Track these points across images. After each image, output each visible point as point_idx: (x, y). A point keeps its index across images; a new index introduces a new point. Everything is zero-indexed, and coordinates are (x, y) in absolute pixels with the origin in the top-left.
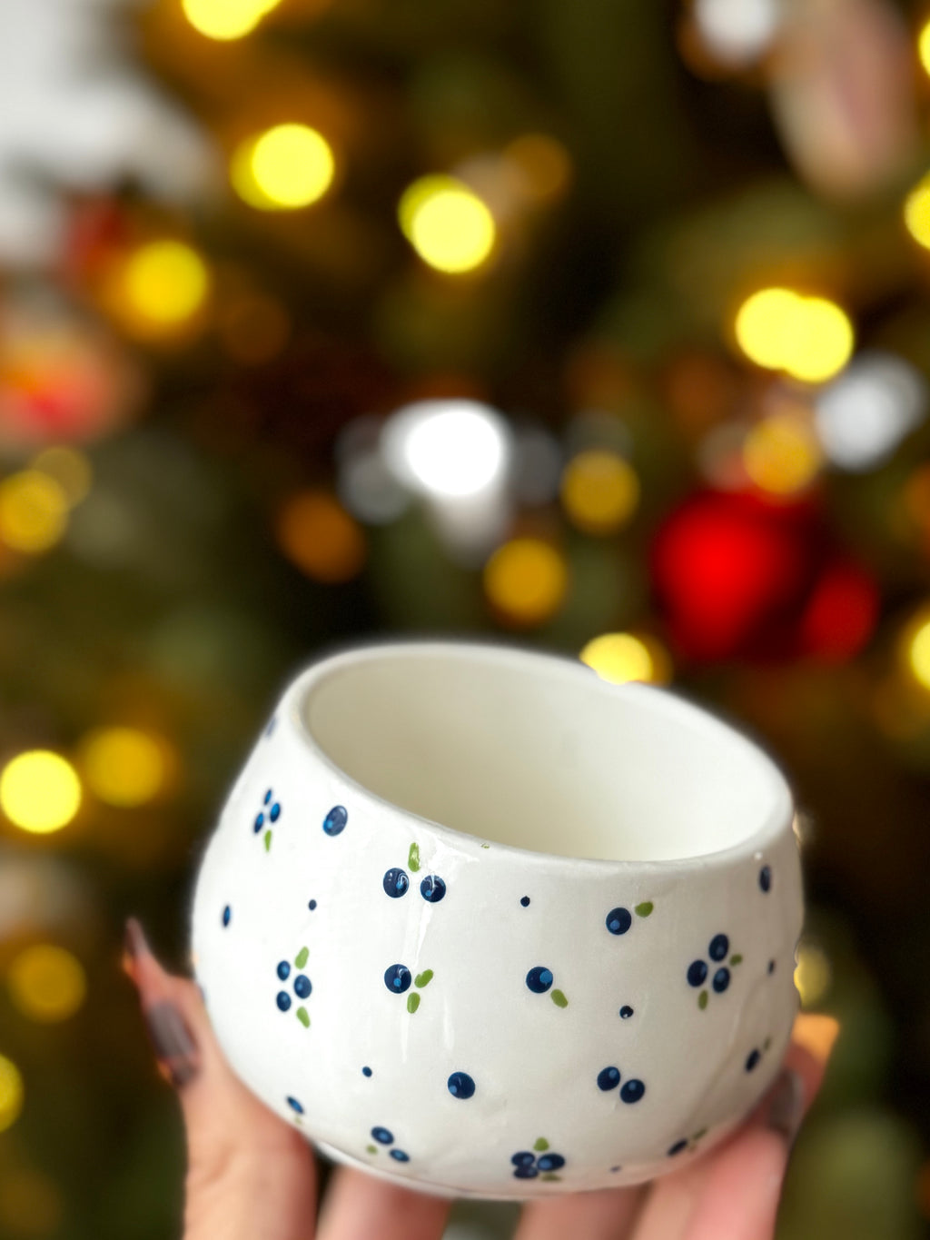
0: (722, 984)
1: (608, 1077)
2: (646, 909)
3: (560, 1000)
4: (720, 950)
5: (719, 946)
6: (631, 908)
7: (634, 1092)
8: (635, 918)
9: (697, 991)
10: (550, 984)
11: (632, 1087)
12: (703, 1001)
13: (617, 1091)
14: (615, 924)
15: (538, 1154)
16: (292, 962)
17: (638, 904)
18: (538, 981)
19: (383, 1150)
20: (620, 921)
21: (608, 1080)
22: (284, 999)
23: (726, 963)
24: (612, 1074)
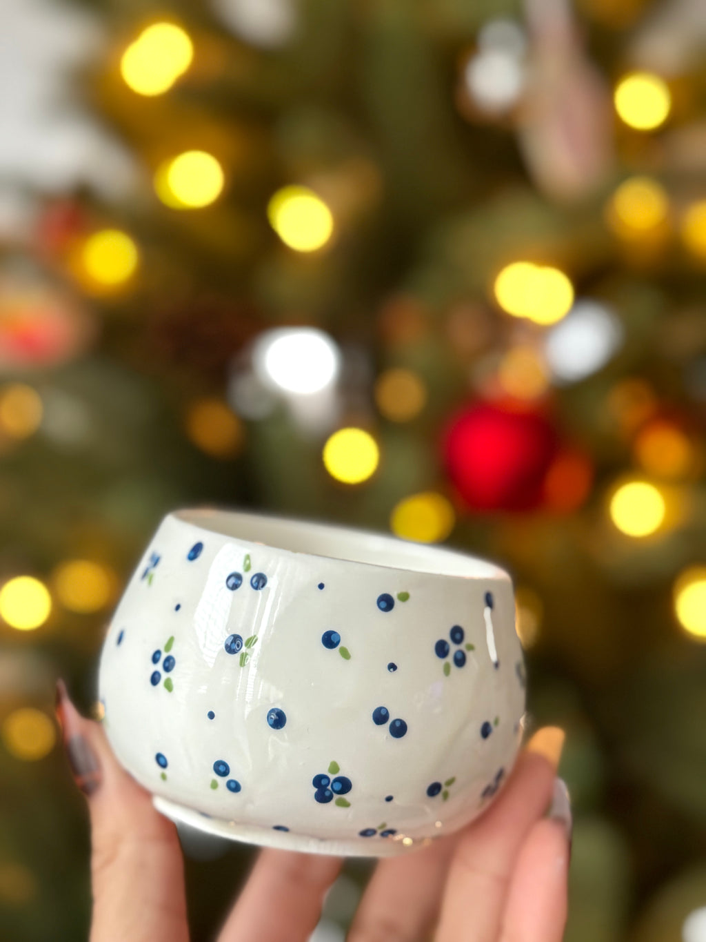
0: (460, 661)
1: (381, 715)
2: (404, 597)
3: (345, 654)
4: (458, 636)
5: (457, 634)
6: (394, 595)
7: (399, 730)
8: (397, 602)
9: (443, 662)
10: (338, 642)
11: (398, 724)
12: (447, 670)
13: (387, 725)
14: (383, 604)
15: (332, 777)
16: (162, 649)
17: (399, 592)
18: (330, 640)
19: (222, 781)
20: (386, 603)
21: (380, 717)
22: (157, 676)
23: (462, 647)
24: (383, 712)
